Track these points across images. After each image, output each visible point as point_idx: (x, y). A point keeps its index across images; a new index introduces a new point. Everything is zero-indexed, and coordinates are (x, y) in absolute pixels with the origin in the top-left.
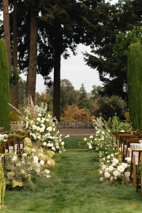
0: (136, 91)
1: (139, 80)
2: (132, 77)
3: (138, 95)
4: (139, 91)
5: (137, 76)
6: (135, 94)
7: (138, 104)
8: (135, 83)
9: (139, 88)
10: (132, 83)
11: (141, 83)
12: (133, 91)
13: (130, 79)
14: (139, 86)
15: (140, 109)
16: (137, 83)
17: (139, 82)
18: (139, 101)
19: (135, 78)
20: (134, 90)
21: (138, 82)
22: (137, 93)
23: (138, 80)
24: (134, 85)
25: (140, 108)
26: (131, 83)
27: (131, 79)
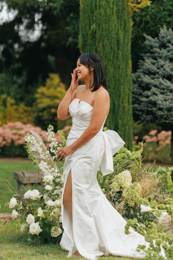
0: (108, 49)
1: (118, 18)
2: (99, 7)
3: (115, 61)
4: (118, 49)
5: (111, 6)
6: (106, 57)
7: (112, 86)
8: (105, 26)
9: (118, 41)
10: (99, 25)
11: (121, 25)
12: (100, 48)
13: (93, 12)
14: (117, 34)
15: (118, 100)
16: (113, 27)
17: (118, 22)
18: (117, 76)
19: (105, 12)
20: (103, 46)
21: (116, 23)
22: (112, 55)
23: (115, 18)
24: (103, 31)
25: (119, 96)
26: (93, 26)
27: (95, 14)
